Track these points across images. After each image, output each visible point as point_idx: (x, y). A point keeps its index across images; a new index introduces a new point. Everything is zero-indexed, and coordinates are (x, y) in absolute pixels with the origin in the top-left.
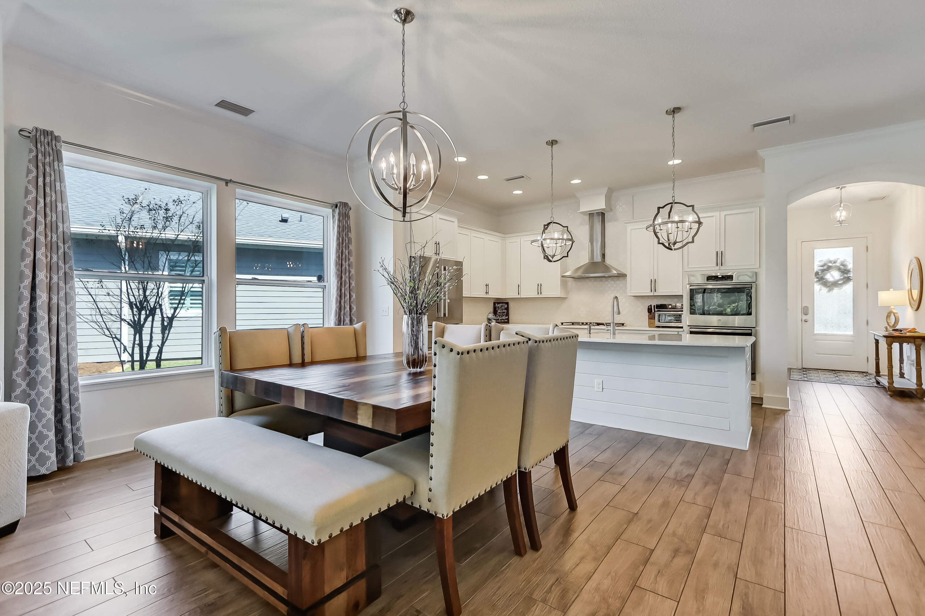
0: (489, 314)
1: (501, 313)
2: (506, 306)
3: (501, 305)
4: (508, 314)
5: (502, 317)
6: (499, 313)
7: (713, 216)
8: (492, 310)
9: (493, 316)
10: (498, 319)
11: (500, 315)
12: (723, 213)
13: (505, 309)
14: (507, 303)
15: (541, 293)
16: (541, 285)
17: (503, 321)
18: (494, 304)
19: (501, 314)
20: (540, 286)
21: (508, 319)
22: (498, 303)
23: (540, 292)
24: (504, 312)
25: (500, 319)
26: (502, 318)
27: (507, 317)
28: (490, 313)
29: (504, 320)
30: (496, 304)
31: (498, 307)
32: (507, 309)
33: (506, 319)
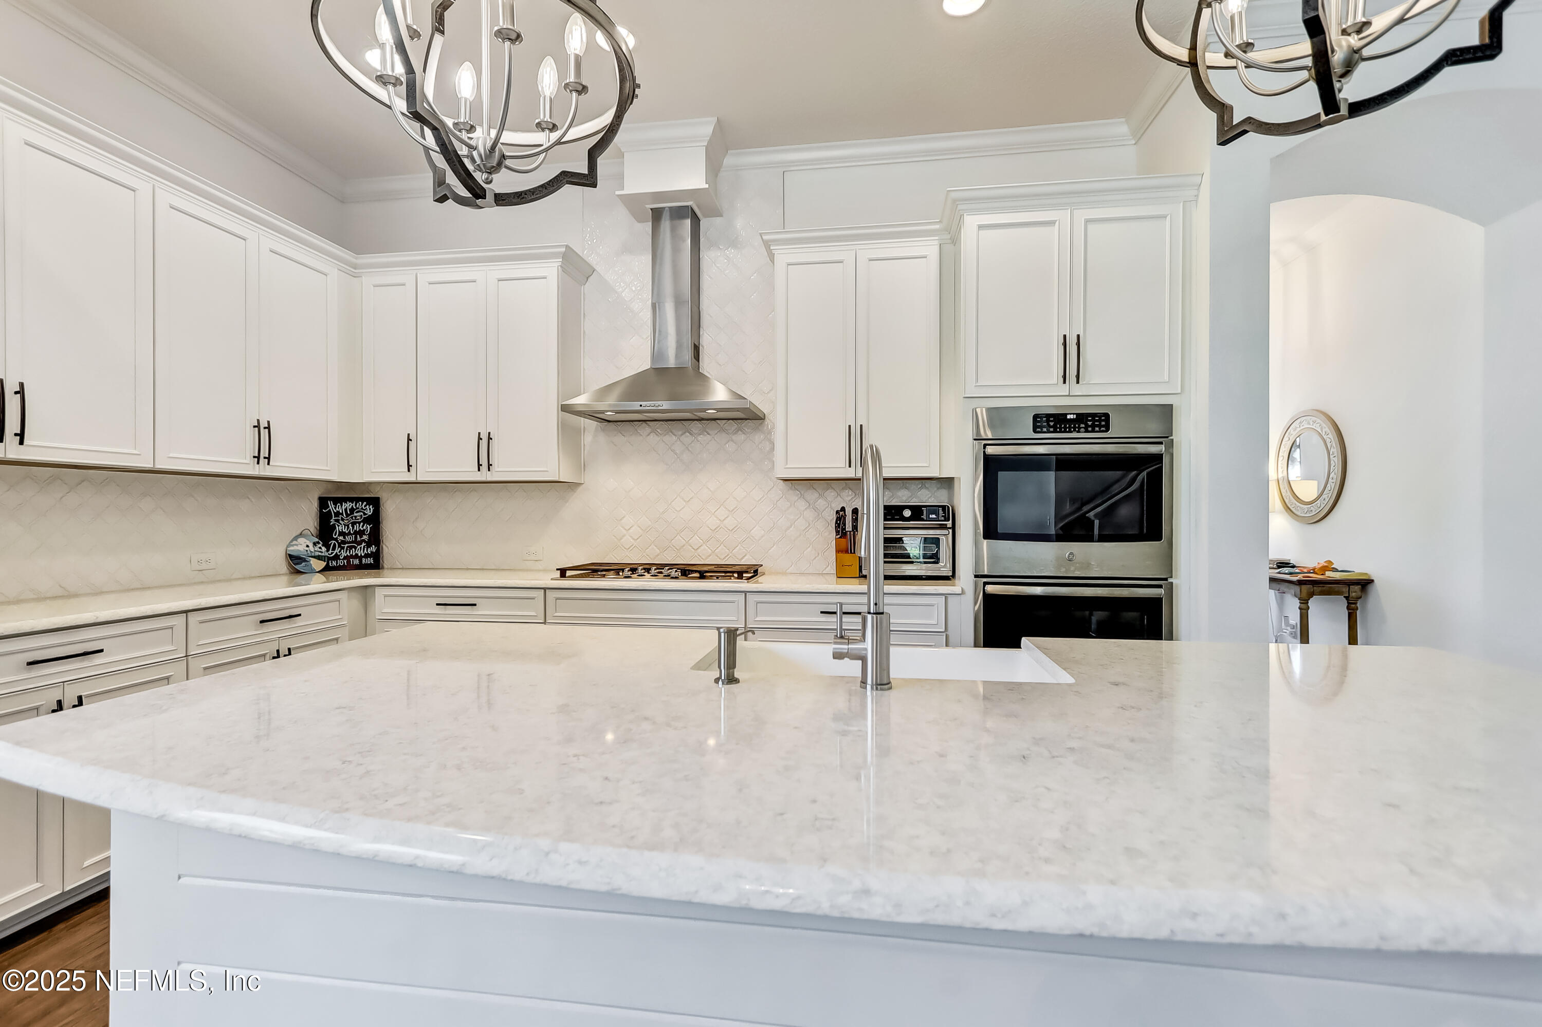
0: (296, 538)
1: (349, 534)
2: (369, 511)
3: (349, 505)
4: (375, 538)
5: (351, 548)
6: (342, 534)
7: (1052, 223)
8: (311, 522)
9: (315, 544)
10: (336, 557)
11: (344, 542)
12: (1082, 215)
13: (366, 520)
14: (375, 502)
15: (489, 465)
16: (490, 438)
17: (357, 562)
18: (323, 502)
19: (348, 538)
20: (485, 442)
21: (377, 556)
22: (338, 501)
23: (484, 461)
24: (362, 533)
25: (344, 554)
26: (353, 552)
27: (373, 549)
28: (301, 535)
29: (360, 558)
30: (331, 506)
31: (337, 514)
32: (375, 520)
33: (367, 556)
